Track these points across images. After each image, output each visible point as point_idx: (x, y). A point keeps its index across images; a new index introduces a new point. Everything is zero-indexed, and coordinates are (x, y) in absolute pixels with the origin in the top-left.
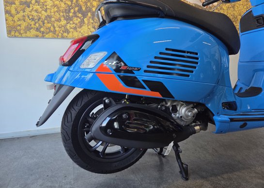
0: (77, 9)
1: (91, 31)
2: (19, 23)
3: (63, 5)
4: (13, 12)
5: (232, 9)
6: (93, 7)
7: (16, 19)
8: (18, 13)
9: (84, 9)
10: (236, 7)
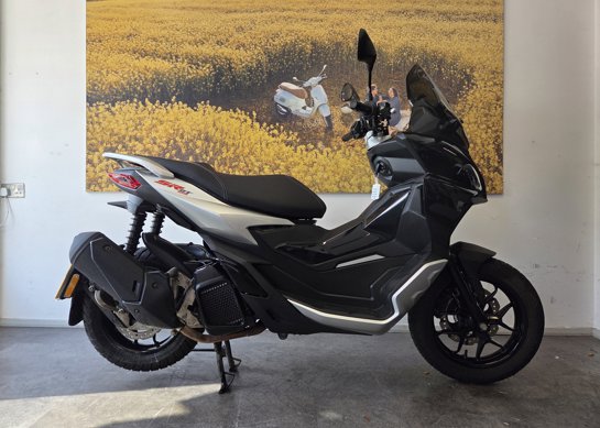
0: (174, 152)
2: (101, 174)
3: (156, 148)
4: (96, 161)
6: (197, 148)
7: (98, 169)
8: (101, 162)
9: (184, 151)
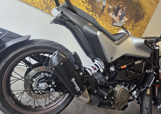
1: (41, 4)
5: (132, 30)
10: (134, 30)
